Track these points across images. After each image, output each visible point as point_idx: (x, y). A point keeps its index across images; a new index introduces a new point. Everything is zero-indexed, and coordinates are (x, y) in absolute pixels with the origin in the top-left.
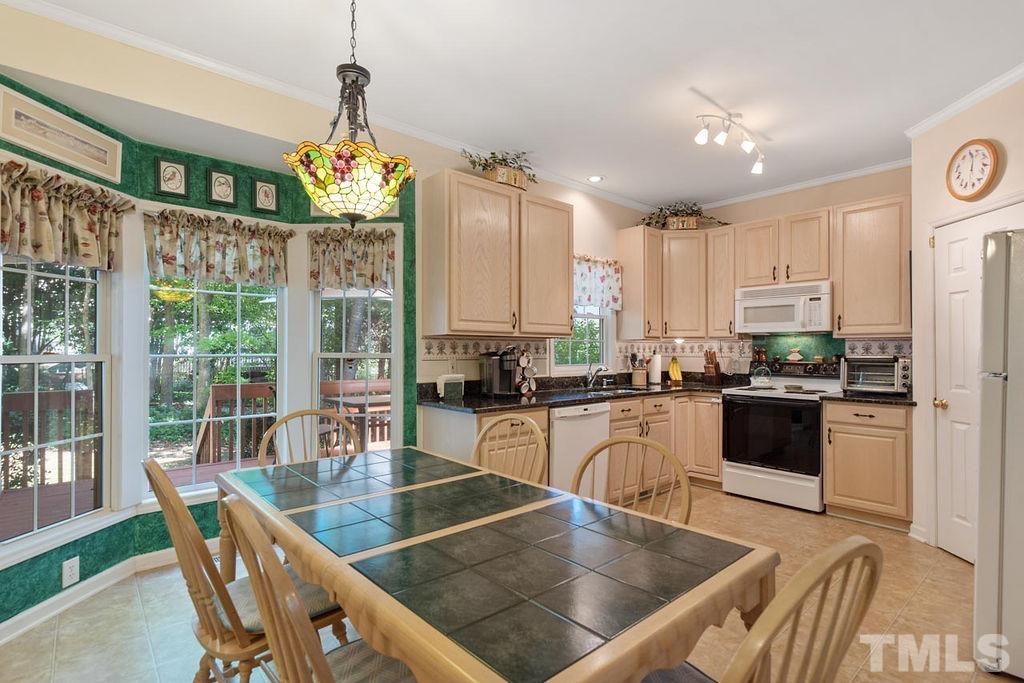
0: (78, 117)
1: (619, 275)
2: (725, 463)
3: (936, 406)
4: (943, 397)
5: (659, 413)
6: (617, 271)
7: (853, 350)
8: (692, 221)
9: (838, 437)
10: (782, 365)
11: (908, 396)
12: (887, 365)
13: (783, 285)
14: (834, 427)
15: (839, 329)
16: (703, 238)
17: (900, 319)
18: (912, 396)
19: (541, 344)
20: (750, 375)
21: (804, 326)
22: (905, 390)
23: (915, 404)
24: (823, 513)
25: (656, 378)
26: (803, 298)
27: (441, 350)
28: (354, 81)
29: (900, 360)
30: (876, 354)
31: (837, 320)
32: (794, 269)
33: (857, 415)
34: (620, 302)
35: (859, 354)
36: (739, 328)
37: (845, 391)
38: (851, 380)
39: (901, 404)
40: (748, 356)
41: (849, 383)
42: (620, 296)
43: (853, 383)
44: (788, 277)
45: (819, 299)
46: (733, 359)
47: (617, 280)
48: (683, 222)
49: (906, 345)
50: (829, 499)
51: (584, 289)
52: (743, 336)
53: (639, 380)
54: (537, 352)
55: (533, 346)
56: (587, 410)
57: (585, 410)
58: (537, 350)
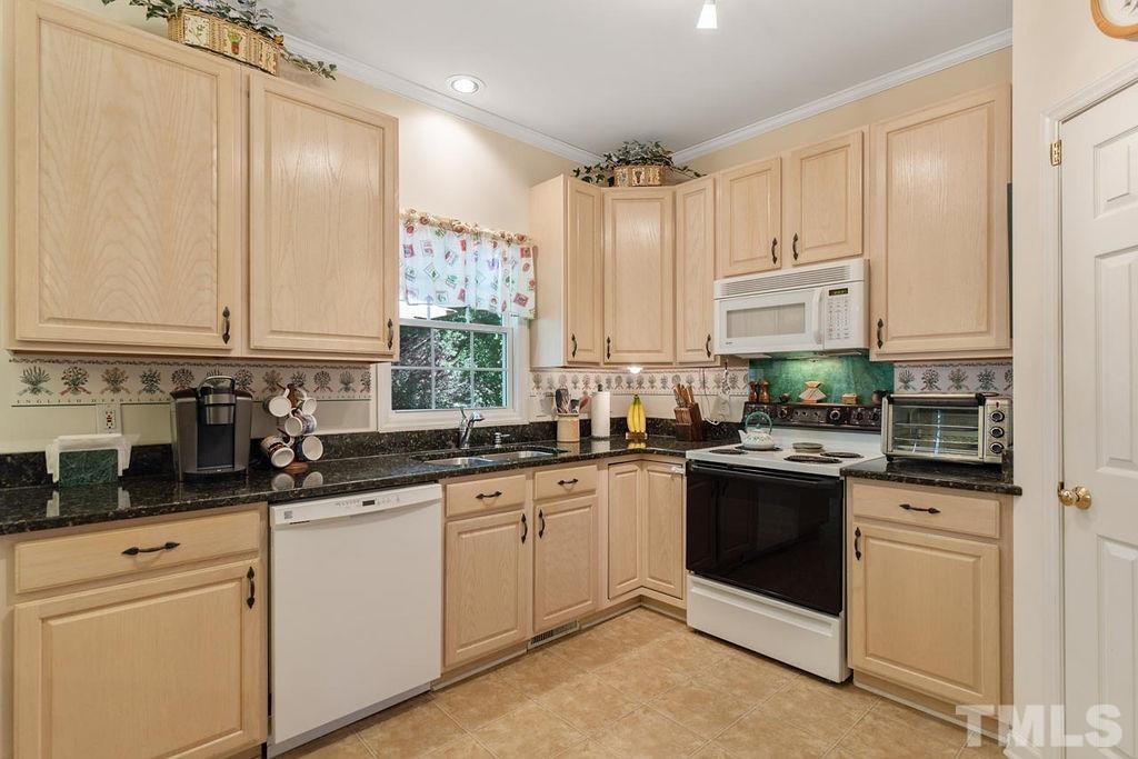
1: (530, 261)
2: (691, 578)
3: (1064, 501)
4: (1078, 481)
5: (570, 495)
6: (525, 253)
7: (906, 382)
8: (653, 172)
9: (873, 547)
10: (792, 410)
11: (1005, 473)
12: (964, 411)
13: (788, 269)
14: (863, 526)
15: (880, 344)
16: (668, 200)
17: (988, 322)
18: (1011, 475)
19: (357, 375)
20: (742, 426)
21: (819, 340)
22: (998, 459)
23: (1018, 492)
24: (848, 682)
25: (602, 427)
26: (818, 290)
27: (74, 385)
29: (988, 401)
30: (945, 391)
31: (876, 329)
32: (806, 240)
33: (906, 507)
34: (531, 304)
35: (917, 390)
36: (721, 347)
37: (890, 458)
38: (900, 437)
39: (990, 490)
40: (742, 392)
41: (896, 443)
42: (531, 296)
43: (904, 443)
44: (796, 256)
45: (845, 291)
46: (721, 399)
47: (526, 267)
48: (638, 174)
49: (999, 373)
50: (857, 660)
51: (452, 279)
52: (730, 360)
53: (568, 433)
54: (347, 389)
55: (335, 377)
56: (372, 502)
57: (365, 504)
58: (346, 384)
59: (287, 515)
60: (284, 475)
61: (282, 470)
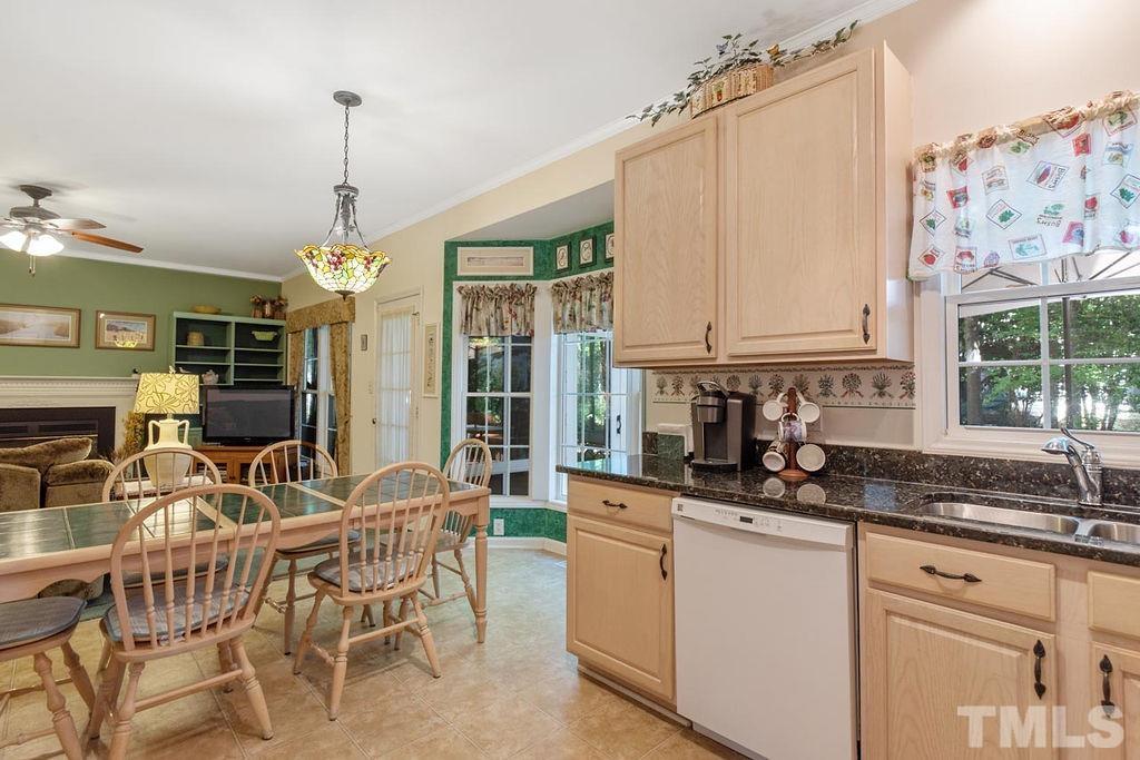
0: (505, 244)
19: (895, 377)
27: (678, 388)
28: (346, 197)
54: (881, 394)
55: (867, 379)
56: (749, 521)
57: (743, 519)
58: (881, 388)
59: (680, 507)
60: (776, 480)
61: (776, 474)
